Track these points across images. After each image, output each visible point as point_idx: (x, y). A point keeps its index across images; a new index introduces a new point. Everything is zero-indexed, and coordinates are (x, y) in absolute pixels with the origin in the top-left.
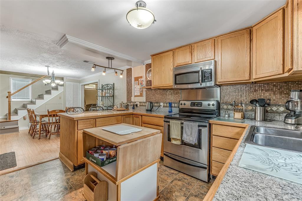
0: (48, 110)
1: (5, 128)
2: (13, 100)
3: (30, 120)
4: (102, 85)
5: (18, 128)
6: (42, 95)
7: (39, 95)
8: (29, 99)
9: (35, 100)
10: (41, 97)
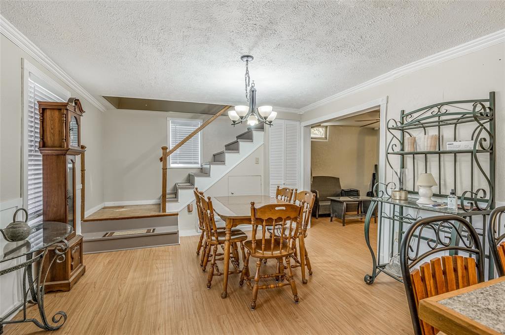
0: (253, 204)
1: (156, 232)
2: (172, 166)
3: (201, 222)
4: (403, 112)
5: (176, 233)
6: (221, 154)
7: (214, 156)
8: (198, 163)
9: (208, 166)
10: (218, 158)
